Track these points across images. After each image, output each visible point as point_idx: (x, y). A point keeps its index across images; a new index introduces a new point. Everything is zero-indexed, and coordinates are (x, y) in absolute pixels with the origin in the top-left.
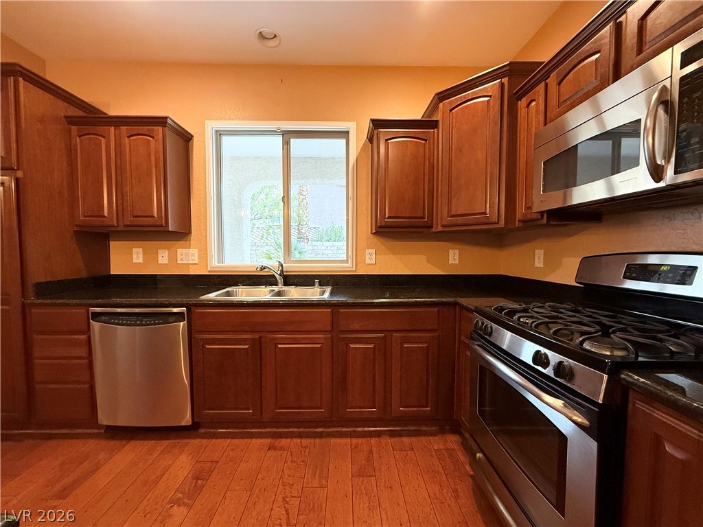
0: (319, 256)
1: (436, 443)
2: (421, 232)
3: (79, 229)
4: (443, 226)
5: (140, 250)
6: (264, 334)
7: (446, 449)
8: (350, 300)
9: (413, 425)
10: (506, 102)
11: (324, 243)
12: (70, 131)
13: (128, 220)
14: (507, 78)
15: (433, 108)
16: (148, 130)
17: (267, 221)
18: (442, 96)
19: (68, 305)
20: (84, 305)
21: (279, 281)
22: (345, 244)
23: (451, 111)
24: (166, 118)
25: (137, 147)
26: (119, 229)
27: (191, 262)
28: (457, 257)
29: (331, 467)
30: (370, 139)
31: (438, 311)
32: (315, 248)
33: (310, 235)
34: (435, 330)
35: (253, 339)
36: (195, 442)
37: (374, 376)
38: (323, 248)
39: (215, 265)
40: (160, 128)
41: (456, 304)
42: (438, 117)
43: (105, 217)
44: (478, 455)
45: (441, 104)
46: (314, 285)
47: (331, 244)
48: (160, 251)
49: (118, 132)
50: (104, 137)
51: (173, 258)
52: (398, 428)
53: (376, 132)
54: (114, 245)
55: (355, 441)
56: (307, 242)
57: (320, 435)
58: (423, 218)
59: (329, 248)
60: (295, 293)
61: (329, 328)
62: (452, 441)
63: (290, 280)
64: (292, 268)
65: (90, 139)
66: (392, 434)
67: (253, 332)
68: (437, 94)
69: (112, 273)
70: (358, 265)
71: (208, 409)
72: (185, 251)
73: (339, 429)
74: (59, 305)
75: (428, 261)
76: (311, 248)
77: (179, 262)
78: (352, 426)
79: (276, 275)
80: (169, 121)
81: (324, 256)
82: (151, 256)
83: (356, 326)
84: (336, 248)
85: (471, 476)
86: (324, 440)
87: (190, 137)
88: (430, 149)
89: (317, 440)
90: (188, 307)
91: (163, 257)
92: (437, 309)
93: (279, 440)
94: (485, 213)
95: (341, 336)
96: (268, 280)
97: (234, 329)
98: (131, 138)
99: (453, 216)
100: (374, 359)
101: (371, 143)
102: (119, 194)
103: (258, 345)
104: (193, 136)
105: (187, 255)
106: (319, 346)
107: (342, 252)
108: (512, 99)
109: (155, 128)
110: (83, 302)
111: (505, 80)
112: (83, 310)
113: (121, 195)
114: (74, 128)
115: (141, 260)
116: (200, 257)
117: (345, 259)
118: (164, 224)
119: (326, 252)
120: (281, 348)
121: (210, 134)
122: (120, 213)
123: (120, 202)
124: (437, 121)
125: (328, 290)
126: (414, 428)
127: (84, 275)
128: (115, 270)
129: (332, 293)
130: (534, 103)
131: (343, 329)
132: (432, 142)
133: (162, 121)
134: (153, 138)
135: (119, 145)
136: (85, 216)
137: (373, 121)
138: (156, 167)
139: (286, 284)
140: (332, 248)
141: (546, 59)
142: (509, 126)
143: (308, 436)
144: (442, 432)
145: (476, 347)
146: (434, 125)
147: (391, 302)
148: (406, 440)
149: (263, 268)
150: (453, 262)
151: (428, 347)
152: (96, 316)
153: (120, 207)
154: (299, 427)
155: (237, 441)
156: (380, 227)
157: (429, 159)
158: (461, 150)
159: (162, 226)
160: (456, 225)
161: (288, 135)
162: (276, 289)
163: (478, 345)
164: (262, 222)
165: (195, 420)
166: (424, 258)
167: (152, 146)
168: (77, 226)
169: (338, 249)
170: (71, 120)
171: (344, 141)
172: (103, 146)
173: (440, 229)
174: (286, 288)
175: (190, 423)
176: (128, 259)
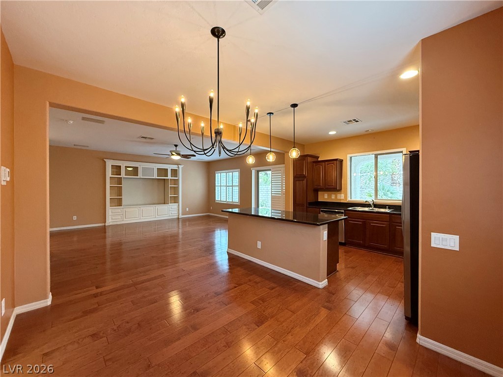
5: (327, 194)
6: (366, 220)
13: (327, 187)
19: (316, 208)
20: (319, 208)
21: (372, 206)
24: (338, 159)
25: (330, 167)
27: (342, 199)
35: (363, 221)
39: (349, 199)
40: (336, 162)
43: (320, 186)
46: (386, 208)
48: (332, 195)
49: (325, 164)
50: (321, 166)
51: (336, 197)
54: (320, 193)
60: (376, 210)
61: (389, 221)
63: (376, 206)
64: (378, 202)
65: (318, 166)
67: (363, 219)
71: (349, 239)
72: (340, 195)
74: (314, 208)
77: (338, 198)
79: (371, 204)
82: (330, 196)
83: (399, 221)
86: (386, 255)
90: (344, 210)
91: (333, 197)
96: (369, 206)
97: (357, 218)
98: (328, 165)
103: (364, 223)
104: (343, 161)
106: (385, 225)
109: (334, 162)
113: (325, 180)
114: (314, 164)
115: (327, 197)
116: (344, 196)
120: (372, 225)
121: (349, 159)
125: (390, 210)
127: (314, 201)
128: (320, 200)
133: (336, 160)
134: (334, 164)
135: (325, 167)
136: (316, 185)
139: (375, 207)
143: (381, 254)
149: (366, 201)
152: (322, 211)
153: (324, 183)
159: (335, 188)
161: (376, 155)
162: (371, 208)
167: (334, 166)
168: (314, 188)
170: (314, 162)
172: (321, 168)
174: (374, 209)
175: (344, 242)
176: (324, 197)
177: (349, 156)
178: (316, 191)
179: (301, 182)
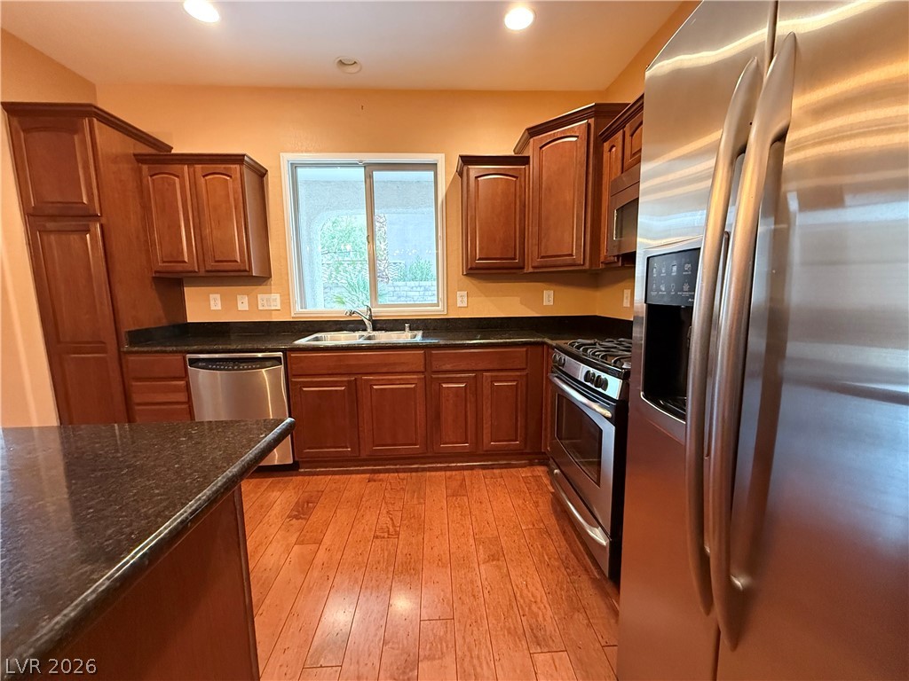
0: (402, 299)
1: (525, 472)
2: (515, 273)
3: (157, 275)
4: (534, 267)
5: (218, 296)
6: (359, 376)
7: (533, 476)
8: (442, 342)
9: (504, 460)
10: (592, 145)
11: (408, 283)
12: (140, 170)
13: (211, 265)
14: (593, 119)
15: (523, 144)
16: (225, 168)
17: (335, 256)
18: (533, 132)
19: (165, 352)
20: (181, 352)
21: (368, 325)
22: (435, 283)
23: (541, 148)
24: (244, 155)
25: (215, 186)
26: (200, 274)
27: (273, 308)
28: (552, 299)
29: (428, 490)
30: (460, 173)
31: (527, 351)
32: (397, 289)
33: (391, 273)
34: (523, 369)
35: (349, 382)
36: (297, 479)
37: (466, 412)
38: (406, 289)
39: (299, 311)
40: (238, 166)
41: (543, 344)
42: (529, 152)
43: (185, 262)
44: (556, 471)
45: (532, 140)
46: (404, 330)
47: (417, 283)
48: (239, 297)
49: (192, 170)
50: (178, 177)
51: (253, 304)
52: (490, 463)
53: (465, 168)
54: (189, 292)
55: (448, 473)
56: (387, 283)
57: (416, 470)
58: (515, 259)
59: (415, 289)
60: (384, 337)
61: (422, 369)
62: (540, 471)
63: (379, 325)
64: (382, 313)
65: (163, 178)
66: (484, 467)
67: (349, 374)
68: (528, 129)
69: (188, 321)
70: (449, 308)
71: (309, 448)
72: (267, 296)
73: (434, 465)
74: (156, 352)
75: (522, 303)
76: (392, 289)
77: (260, 308)
78: (446, 462)
79: (365, 320)
80: (246, 158)
81: (408, 299)
82: (229, 303)
83: (448, 367)
84: (422, 289)
85: (552, 493)
86: (419, 474)
87: (264, 171)
88: (521, 186)
89: (414, 474)
90: (283, 351)
91: (243, 304)
92: (525, 349)
93: (376, 475)
94: (572, 255)
95: (434, 376)
96: (354, 325)
97: (330, 372)
98: (207, 178)
99: (542, 257)
100: (466, 397)
101: (462, 178)
102: (198, 238)
103: (353, 387)
104: (267, 171)
105: (268, 300)
106: (413, 386)
107: (430, 293)
108: (597, 142)
109: (231, 166)
110: (179, 348)
111: (592, 121)
112: (179, 357)
113: (201, 238)
114: (145, 167)
115: (219, 307)
116: (282, 303)
117: (436, 302)
118: (247, 268)
119: (410, 294)
120: (376, 389)
121: (286, 168)
122: (201, 258)
123: (199, 246)
124: (529, 157)
125: (419, 334)
126: (505, 462)
127: (164, 323)
128: (192, 317)
129: (423, 337)
130: (614, 149)
131: (435, 369)
132: (523, 179)
133: (238, 159)
134: (231, 177)
135: (194, 184)
136: (164, 262)
137: (462, 157)
138: (236, 209)
139: (374, 329)
140: (419, 289)
141: (632, 102)
142: (594, 169)
143: (404, 471)
144: (531, 464)
145: (556, 379)
146: (525, 161)
147: (481, 343)
148: (497, 471)
149: (352, 313)
150: (548, 303)
151: (517, 384)
153: (200, 250)
154: (396, 465)
155: (337, 477)
156: (471, 269)
157: (520, 196)
158: (550, 190)
159: (245, 271)
160: (546, 267)
161: (370, 168)
162: (365, 334)
163: (557, 377)
164: (329, 257)
165: (296, 459)
166: (517, 299)
167: (230, 186)
168: (156, 272)
169: (426, 290)
170: (140, 159)
171: (432, 173)
172: (178, 186)
173: (531, 270)
174: (376, 334)
175: (291, 462)
176: (206, 305)
177: (287, 158)
178: (171, 283)
179: (74, 238)
